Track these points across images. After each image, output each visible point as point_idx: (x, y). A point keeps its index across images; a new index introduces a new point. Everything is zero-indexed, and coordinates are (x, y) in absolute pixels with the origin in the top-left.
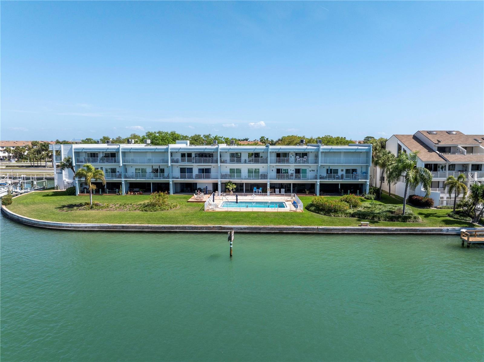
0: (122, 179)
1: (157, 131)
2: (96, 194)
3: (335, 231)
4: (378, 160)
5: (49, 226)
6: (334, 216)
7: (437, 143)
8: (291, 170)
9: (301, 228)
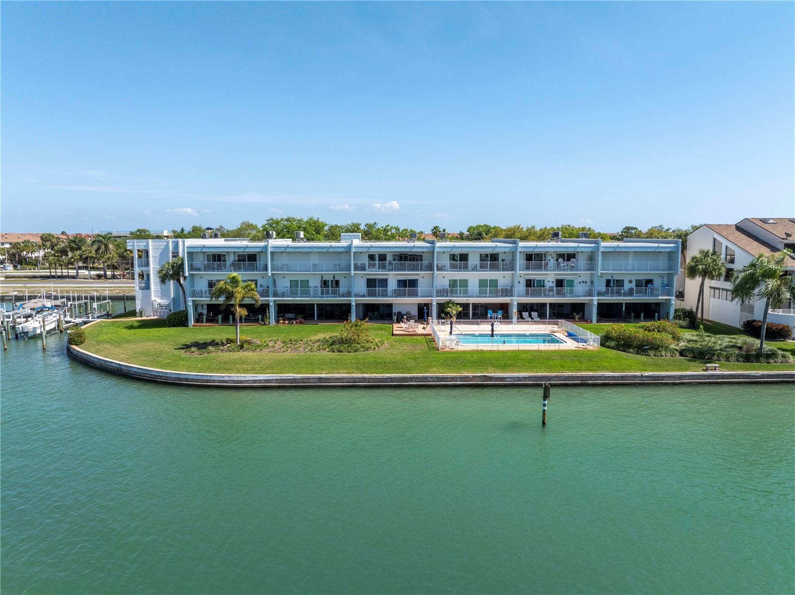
0: (270, 299)
1: (285, 217)
2: (223, 324)
3: (668, 379)
4: (696, 265)
5: (187, 380)
6: (655, 355)
7: (785, 238)
8: (549, 281)
9: (615, 376)
